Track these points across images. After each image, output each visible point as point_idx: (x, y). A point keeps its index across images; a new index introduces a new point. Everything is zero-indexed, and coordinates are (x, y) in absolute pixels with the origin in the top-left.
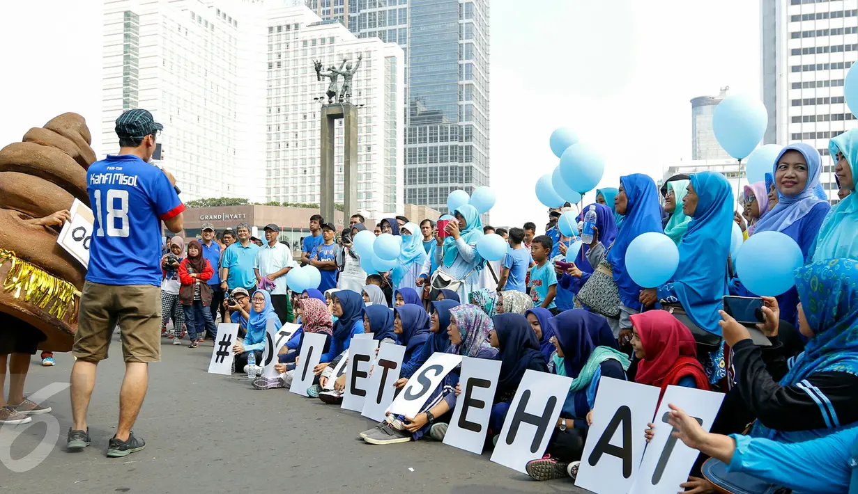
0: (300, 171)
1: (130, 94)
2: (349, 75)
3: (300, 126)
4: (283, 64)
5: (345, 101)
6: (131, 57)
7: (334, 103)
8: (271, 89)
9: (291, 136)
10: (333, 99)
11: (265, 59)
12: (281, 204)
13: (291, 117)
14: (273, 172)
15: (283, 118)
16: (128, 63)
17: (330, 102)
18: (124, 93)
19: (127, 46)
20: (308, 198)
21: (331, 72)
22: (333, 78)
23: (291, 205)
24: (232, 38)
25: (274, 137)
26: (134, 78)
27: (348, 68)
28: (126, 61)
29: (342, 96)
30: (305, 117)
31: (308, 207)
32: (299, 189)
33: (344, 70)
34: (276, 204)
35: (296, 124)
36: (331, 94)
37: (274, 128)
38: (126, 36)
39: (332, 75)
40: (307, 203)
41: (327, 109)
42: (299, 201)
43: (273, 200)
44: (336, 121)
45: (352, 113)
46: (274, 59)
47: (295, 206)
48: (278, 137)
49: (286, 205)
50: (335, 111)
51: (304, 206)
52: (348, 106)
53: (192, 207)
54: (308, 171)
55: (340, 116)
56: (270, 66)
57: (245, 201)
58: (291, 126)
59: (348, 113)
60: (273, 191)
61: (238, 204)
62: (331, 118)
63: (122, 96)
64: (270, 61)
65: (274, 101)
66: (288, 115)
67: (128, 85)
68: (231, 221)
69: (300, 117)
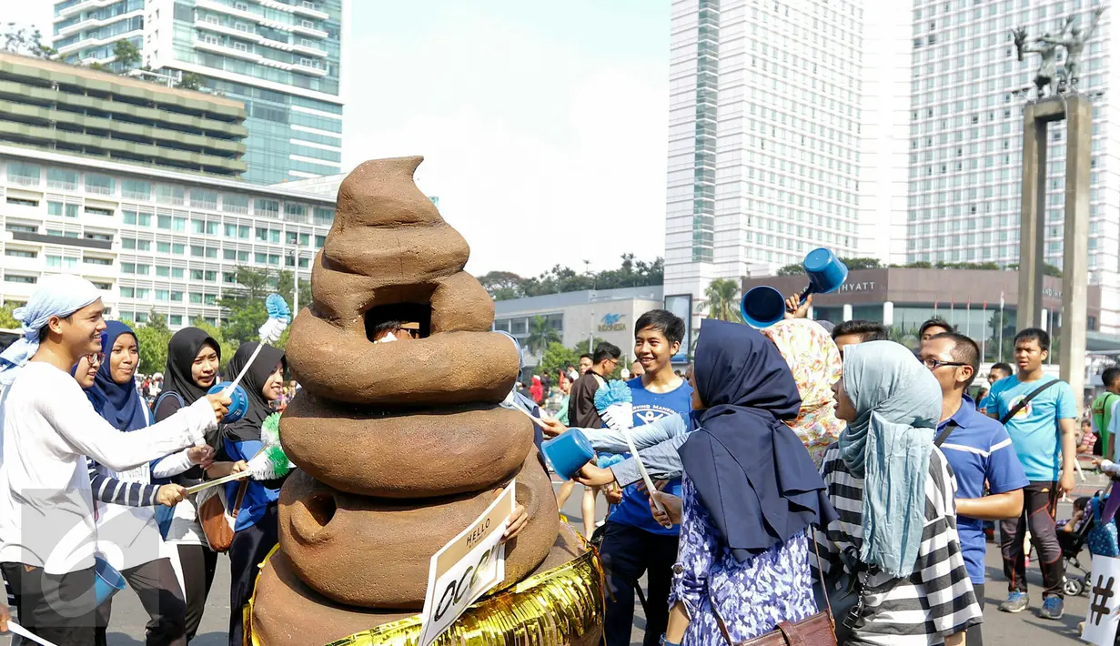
0: (964, 210)
1: (707, 114)
2: (1077, 44)
3: (965, 135)
4: (939, 38)
5: (1068, 91)
6: (708, 60)
7: (1046, 96)
8: (918, 81)
9: (950, 153)
10: (1046, 89)
11: (908, 34)
12: (933, 264)
13: (950, 123)
14: (919, 214)
15: (936, 126)
16: (703, 70)
17: (1040, 96)
18: (697, 112)
19: (702, 45)
20: (978, 253)
21: (1043, 43)
22: (1046, 55)
23: (949, 265)
24: (855, 9)
25: (920, 157)
26: (712, 89)
27: (1074, 33)
28: (700, 67)
29: (1063, 81)
30: (975, 120)
31: (979, 268)
32: (962, 239)
33: (1067, 37)
34: (924, 265)
35: (958, 135)
36: (1042, 81)
37: (921, 143)
38: (702, 31)
39: (1044, 49)
40: (976, 261)
41: (1035, 108)
42: (962, 258)
43: (918, 259)
44: (1050, 126)
45: (1081, 111)
46: (923, 33)
47: (957, 267)
48: (928, 157)
49: (940, 266)
50: (1050, 109)
51: (973, 267)
52: (1074, 99)
53: (792, 274)
54: (979, 208)
55: (1058, 117)
56: (917, 43)
57: (874, 262)
58: (951, 138)
59: (1075, 110)
60: (918, 244)
61: (863, 267)
62: (1041, 122)
63: (694, 118)
64: (916, 36)
65: (921, 100)
66: (946, 119)
67: (703, 101)
68: (850, 293)
69: (966, 121)
